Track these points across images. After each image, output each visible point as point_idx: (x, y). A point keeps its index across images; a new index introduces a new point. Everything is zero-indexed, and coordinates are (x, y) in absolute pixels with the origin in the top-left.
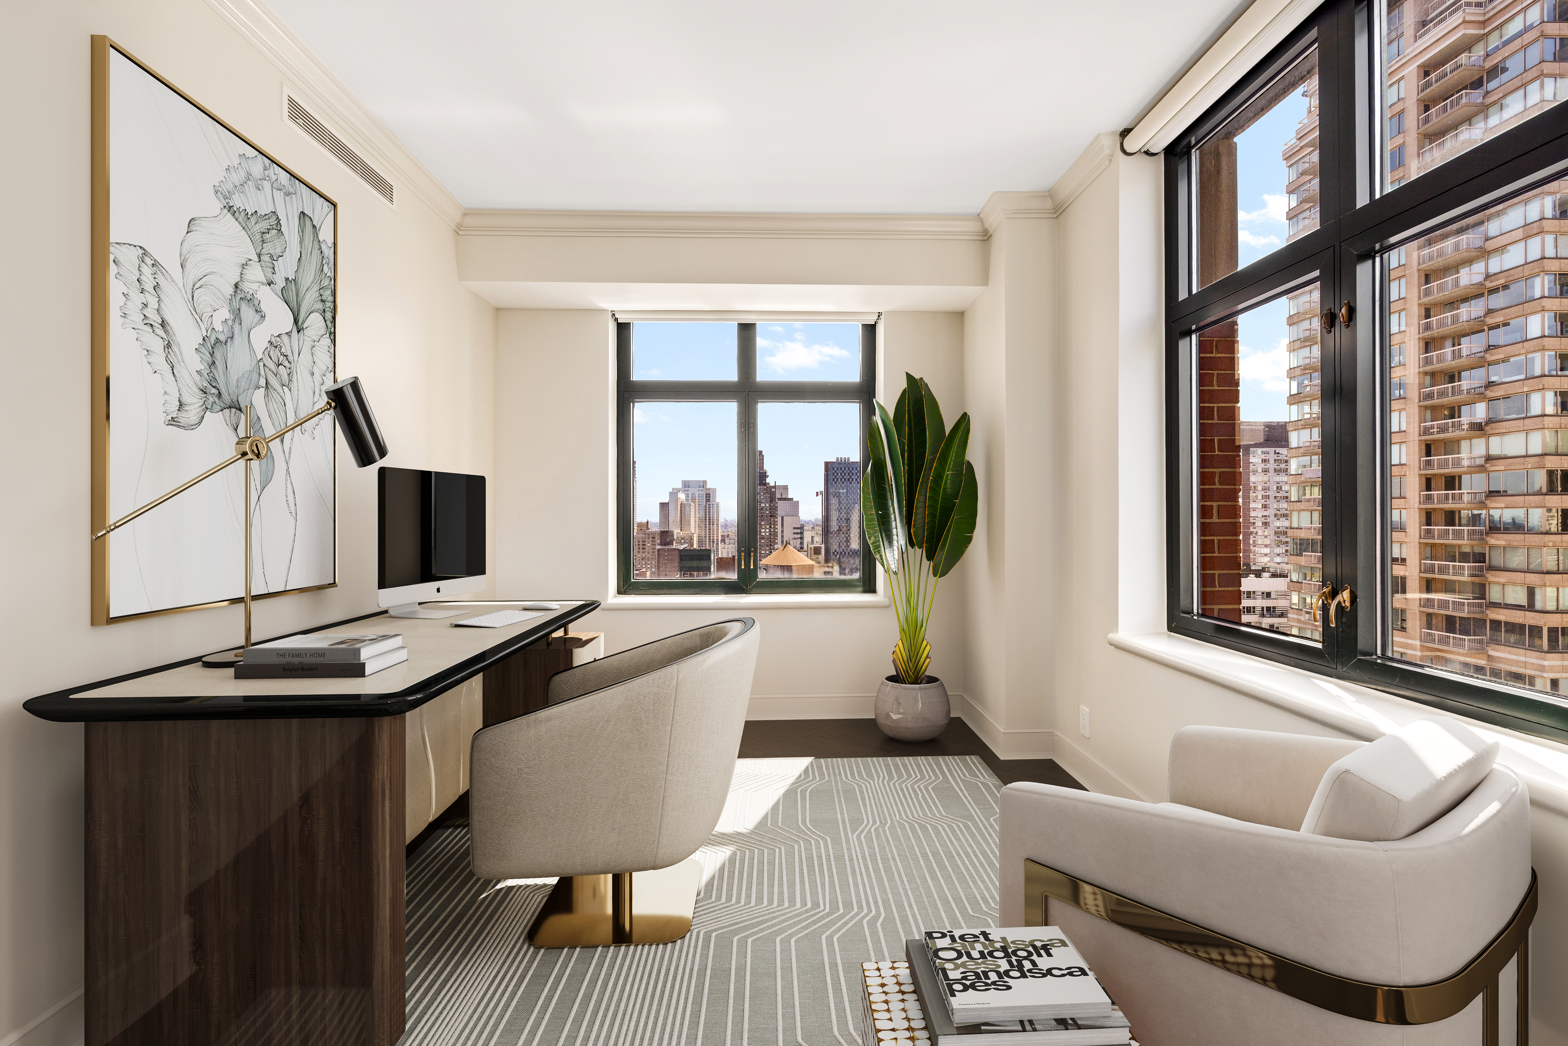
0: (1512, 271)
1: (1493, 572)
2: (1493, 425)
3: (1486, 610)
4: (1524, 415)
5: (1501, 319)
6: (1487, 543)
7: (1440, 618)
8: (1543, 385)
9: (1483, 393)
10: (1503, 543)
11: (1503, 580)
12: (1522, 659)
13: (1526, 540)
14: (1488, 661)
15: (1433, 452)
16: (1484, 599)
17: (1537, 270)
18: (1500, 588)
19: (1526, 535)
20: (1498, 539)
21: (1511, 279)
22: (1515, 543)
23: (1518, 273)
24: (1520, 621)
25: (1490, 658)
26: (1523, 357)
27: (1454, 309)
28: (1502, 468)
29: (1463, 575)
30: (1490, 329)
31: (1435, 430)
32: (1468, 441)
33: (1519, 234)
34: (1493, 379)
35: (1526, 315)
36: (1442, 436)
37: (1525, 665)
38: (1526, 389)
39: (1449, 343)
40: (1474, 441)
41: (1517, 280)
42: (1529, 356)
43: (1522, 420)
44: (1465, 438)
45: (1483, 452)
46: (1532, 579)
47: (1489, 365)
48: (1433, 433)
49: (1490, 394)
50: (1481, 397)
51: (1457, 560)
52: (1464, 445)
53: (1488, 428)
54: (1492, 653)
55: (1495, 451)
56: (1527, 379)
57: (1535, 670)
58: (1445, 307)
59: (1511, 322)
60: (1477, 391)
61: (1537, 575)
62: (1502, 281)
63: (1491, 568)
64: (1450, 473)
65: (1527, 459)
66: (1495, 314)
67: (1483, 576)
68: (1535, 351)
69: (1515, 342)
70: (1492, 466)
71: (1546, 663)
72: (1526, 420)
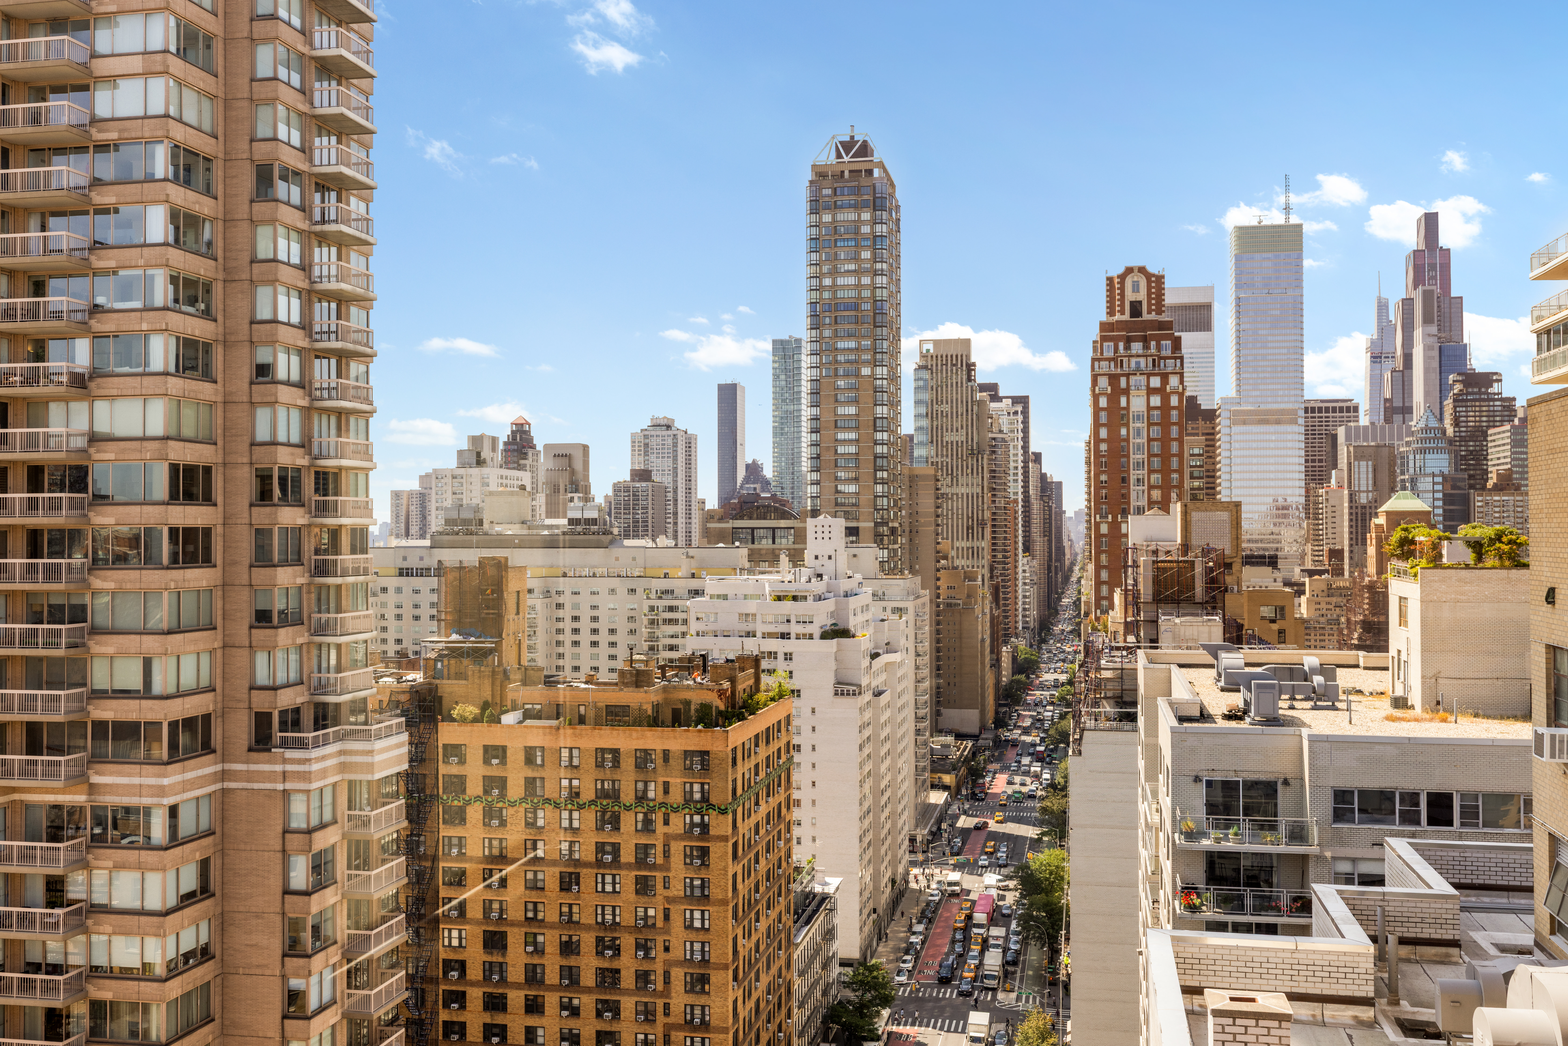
0: (127, 124)
1: (98, 638)
2: (99, 380)
3: (88, 704)
4: (140, 370)
5: (113, 200)
6: (89, 587)
7: (18, 727)
8: (167, 324)
9: (86, 323)
10: (111, 585)
11: (110, 650)
12: (136, 780)
13: (144, 579)
14: (90, 794)
15: (10, 419)
16: (84, 685)
17: (160, 133)
18: (107, 662)
19: (144, 572)
20: (105, 580)
21: (126, 135)
22: (129, 586)
23: (134, 130)
24: (133, 717)
25: (92, 789)
26: (140, 272)
27: (43, 163)
28: (112, 456)
29: (57, 646)
30: (98, 212)
31: (17, 378)
32: (63, 405)
33: (136, 64)
34: (100, 300)
35: (145, 202)
36: (27, 391)
37: (139, 790)
38: (145, 327)
39: (34, 221)
40: (73, 405)
41: (135, 141)
42: (150, 272)
43: (139, 378)
44: (58, 399)
45: (84, 427)
46: (151, 643)
47: (94, 274)
48: (12, 385)
49: (97, 325)
50: (83, 328)
51: (45, 620)
52: (55, 410)
53: (92, 385)
54: (95, 779)
55: (102, 427)
56: (147, 309)
57: (152, 796)
58: (32, 153)
59: (122, 208)
60: (79, 316)
61: (156, 637)
62: (114, 135)
63: (95, 631)
64: (37, 460)
65: (145, 444)
66: (105, 188)
67: (84, 645)
68: (157, 266)
69: (129, 243)
70: (98, 451)
71: (166, 781)
72: (145, 378)
